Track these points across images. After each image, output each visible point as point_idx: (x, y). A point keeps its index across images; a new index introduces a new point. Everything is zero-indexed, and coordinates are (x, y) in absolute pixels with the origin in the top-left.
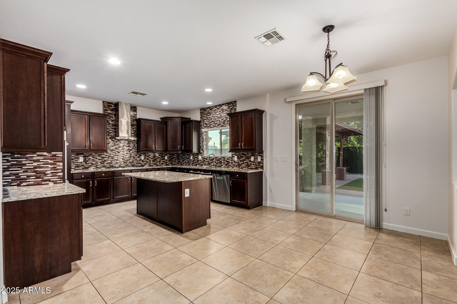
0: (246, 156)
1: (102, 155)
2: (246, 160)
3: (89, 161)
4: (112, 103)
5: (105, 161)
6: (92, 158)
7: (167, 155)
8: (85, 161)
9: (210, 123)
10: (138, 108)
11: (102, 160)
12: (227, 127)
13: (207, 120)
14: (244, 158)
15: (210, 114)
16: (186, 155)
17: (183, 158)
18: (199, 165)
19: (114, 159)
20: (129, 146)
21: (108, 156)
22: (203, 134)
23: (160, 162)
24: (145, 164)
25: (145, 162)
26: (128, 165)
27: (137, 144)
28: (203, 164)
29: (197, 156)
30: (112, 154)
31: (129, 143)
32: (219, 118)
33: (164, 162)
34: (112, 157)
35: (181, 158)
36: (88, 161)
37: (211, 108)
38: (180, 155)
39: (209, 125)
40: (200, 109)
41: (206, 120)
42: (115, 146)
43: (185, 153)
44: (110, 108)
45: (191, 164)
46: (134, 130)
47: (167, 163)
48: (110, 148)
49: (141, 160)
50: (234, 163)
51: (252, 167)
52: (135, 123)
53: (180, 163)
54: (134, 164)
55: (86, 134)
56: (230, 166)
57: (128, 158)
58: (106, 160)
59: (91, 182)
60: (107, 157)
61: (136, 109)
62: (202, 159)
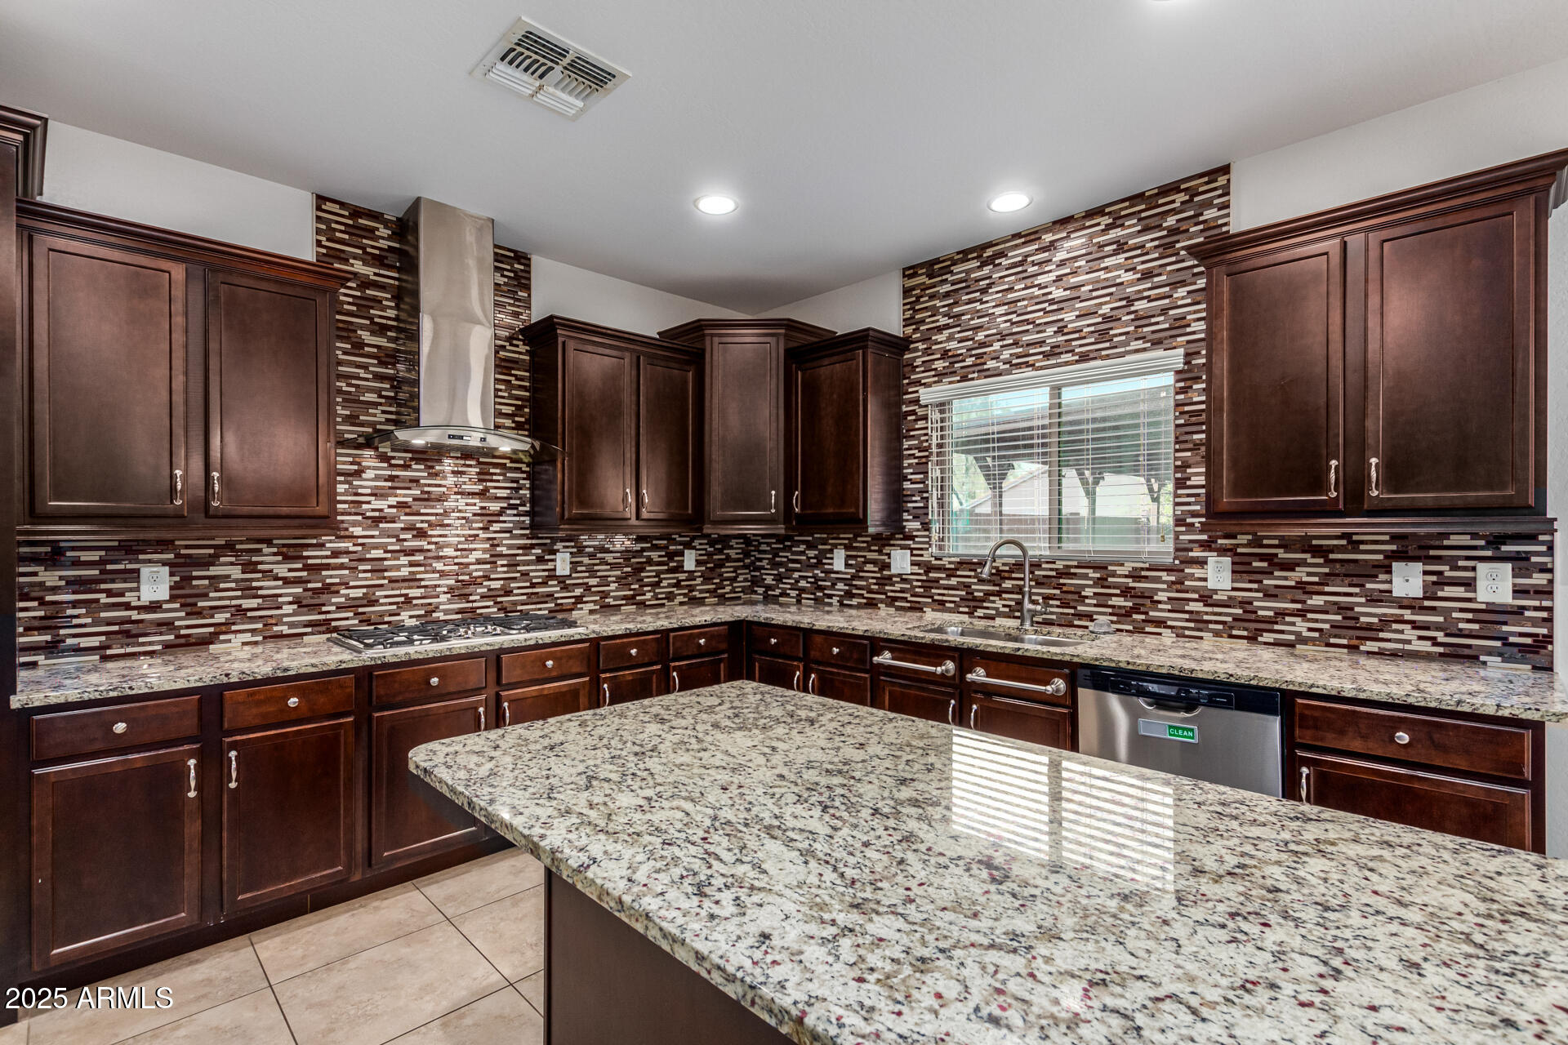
0: (1332, 556)
1: (305, 554)
2: (1327, 589)
3: (211, 595)
4: (375, 216)
5: (328, 589)
6: (236, 572)
7: (694, 548)
8: (182, 592)
9: (982, 345)
10: (537, 261)
11: (310, 586)
12: (1128, 358)
13: (958, 329)
14: (1309, 574)
15: (984, 291)
16: (802, 547)
17: (781, 564)
18: (893, 606)
19: (386, 574)
20: (482, 494)
21: (347, 560)
22: (925, 418)
23: (657, 584)
24: (579, 600)
25: (578, 592)
26: (479, 611)
27: (532, 484)
28: (926, 605)
29: (880, 552)
30: (376, 547)
31: (483, 476)
32: (1055, 307)
33: (678, 585)
34: (377, 564)
35: (765, 563)
36: (205, 596)
37: (989, 253)
38: (764, 547)
39: (969, 361)
40: (904, 270)
41: (946, 333)
42: (399, 492)
43: (793, 536)
44: (363, 248)
45: (835, 600)
46: (517, 398)
47: (691, 589)
48: (365, 506)
49: (553, 577)
50: (1197, 607)
51: (1409, 642)
52: (520, 353)
53: (761, 590)
54: (515, 603)
55: (178, 399)
56: (1160, 623)
57: (476, 570)
58: (337, 580)
59: (192, 762)
60: (342, 567)
61: (529, 266)
62: (916, 569)
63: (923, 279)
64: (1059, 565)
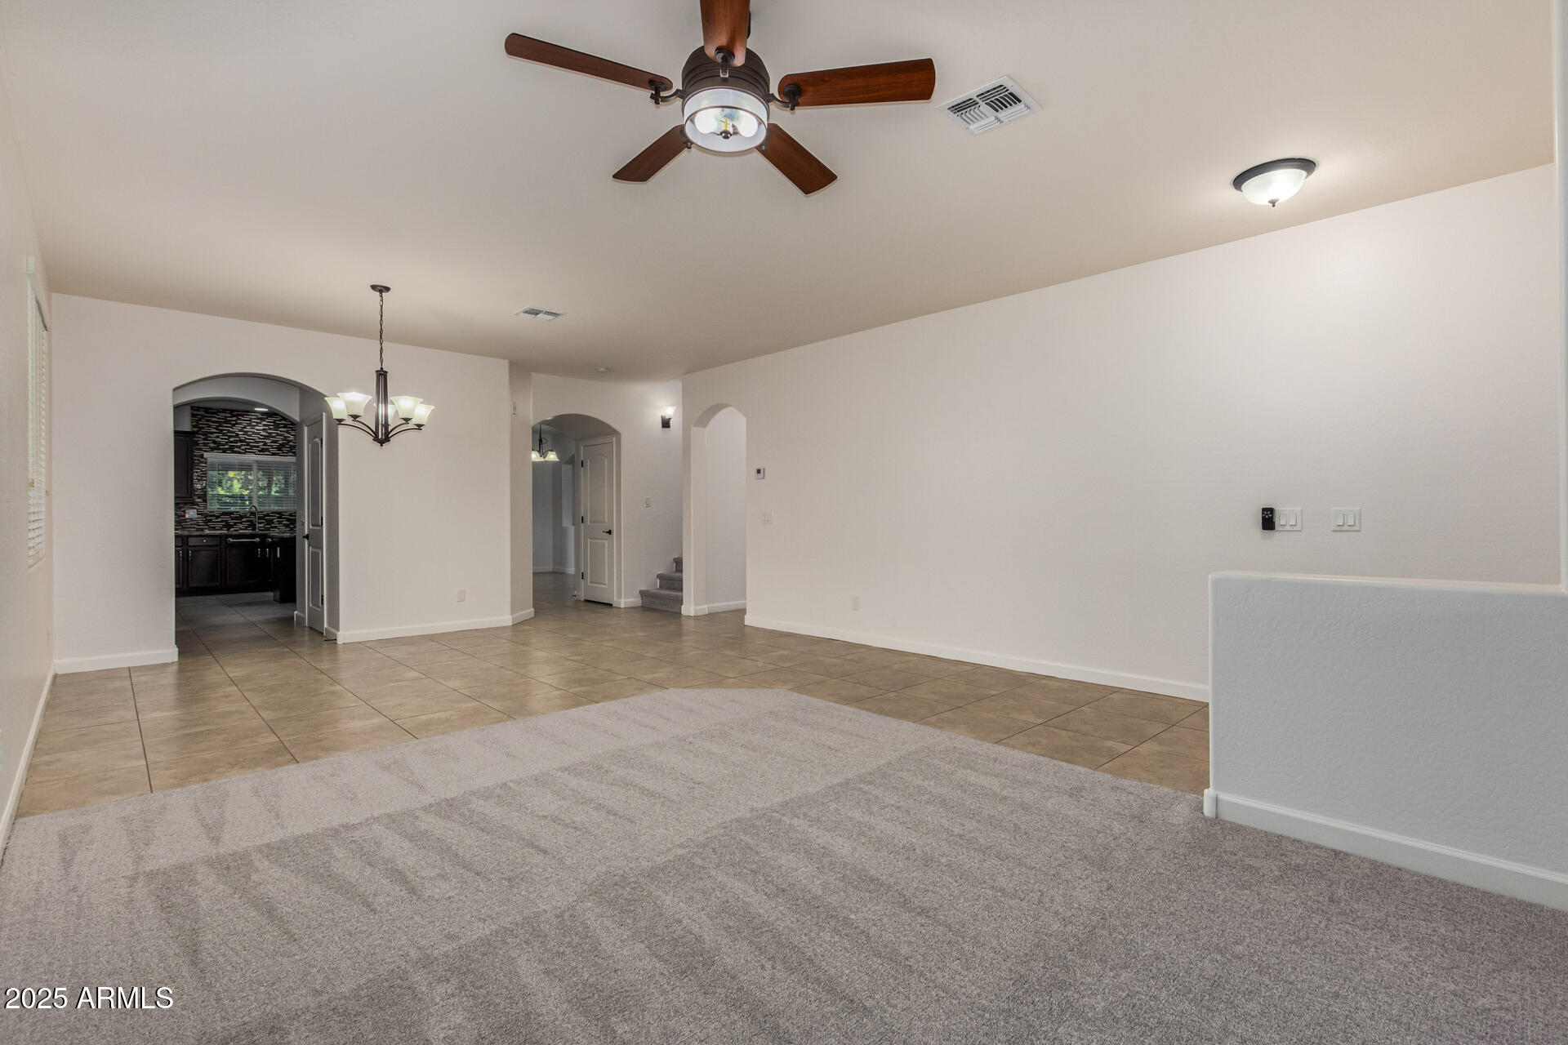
9: (233, 443)
13: (221, 435)
15: (234, 425)
37: (235, 413)
39: (227, 447)
41: (216, 435)
62: (200, 516)
63: (203, 413)
64: (265, 513)
